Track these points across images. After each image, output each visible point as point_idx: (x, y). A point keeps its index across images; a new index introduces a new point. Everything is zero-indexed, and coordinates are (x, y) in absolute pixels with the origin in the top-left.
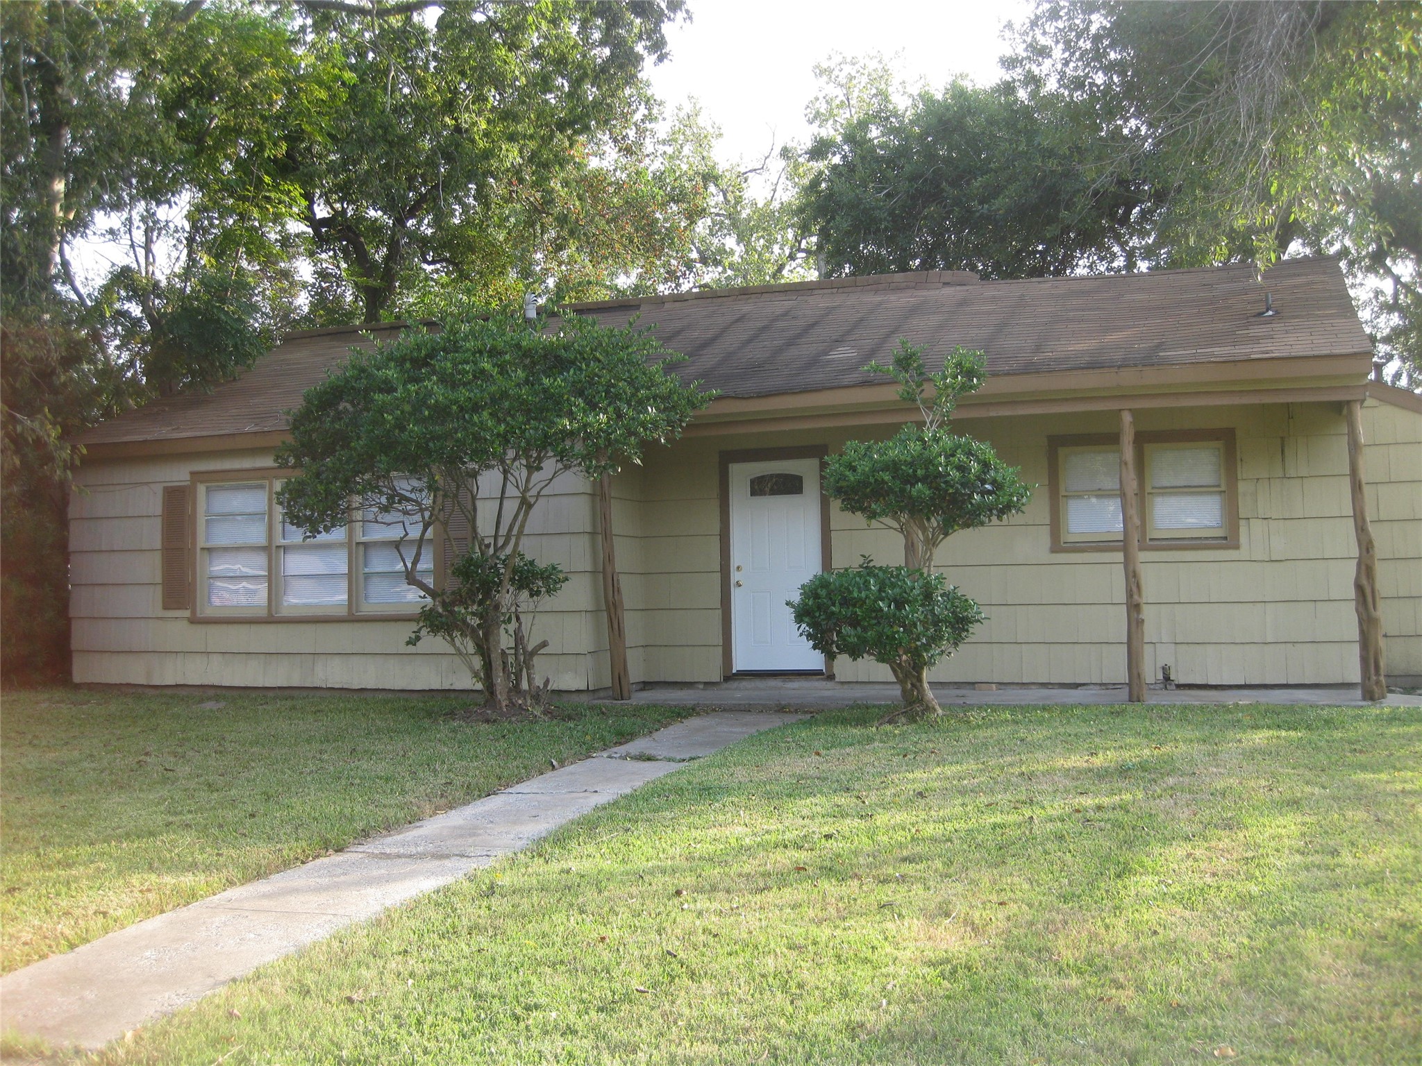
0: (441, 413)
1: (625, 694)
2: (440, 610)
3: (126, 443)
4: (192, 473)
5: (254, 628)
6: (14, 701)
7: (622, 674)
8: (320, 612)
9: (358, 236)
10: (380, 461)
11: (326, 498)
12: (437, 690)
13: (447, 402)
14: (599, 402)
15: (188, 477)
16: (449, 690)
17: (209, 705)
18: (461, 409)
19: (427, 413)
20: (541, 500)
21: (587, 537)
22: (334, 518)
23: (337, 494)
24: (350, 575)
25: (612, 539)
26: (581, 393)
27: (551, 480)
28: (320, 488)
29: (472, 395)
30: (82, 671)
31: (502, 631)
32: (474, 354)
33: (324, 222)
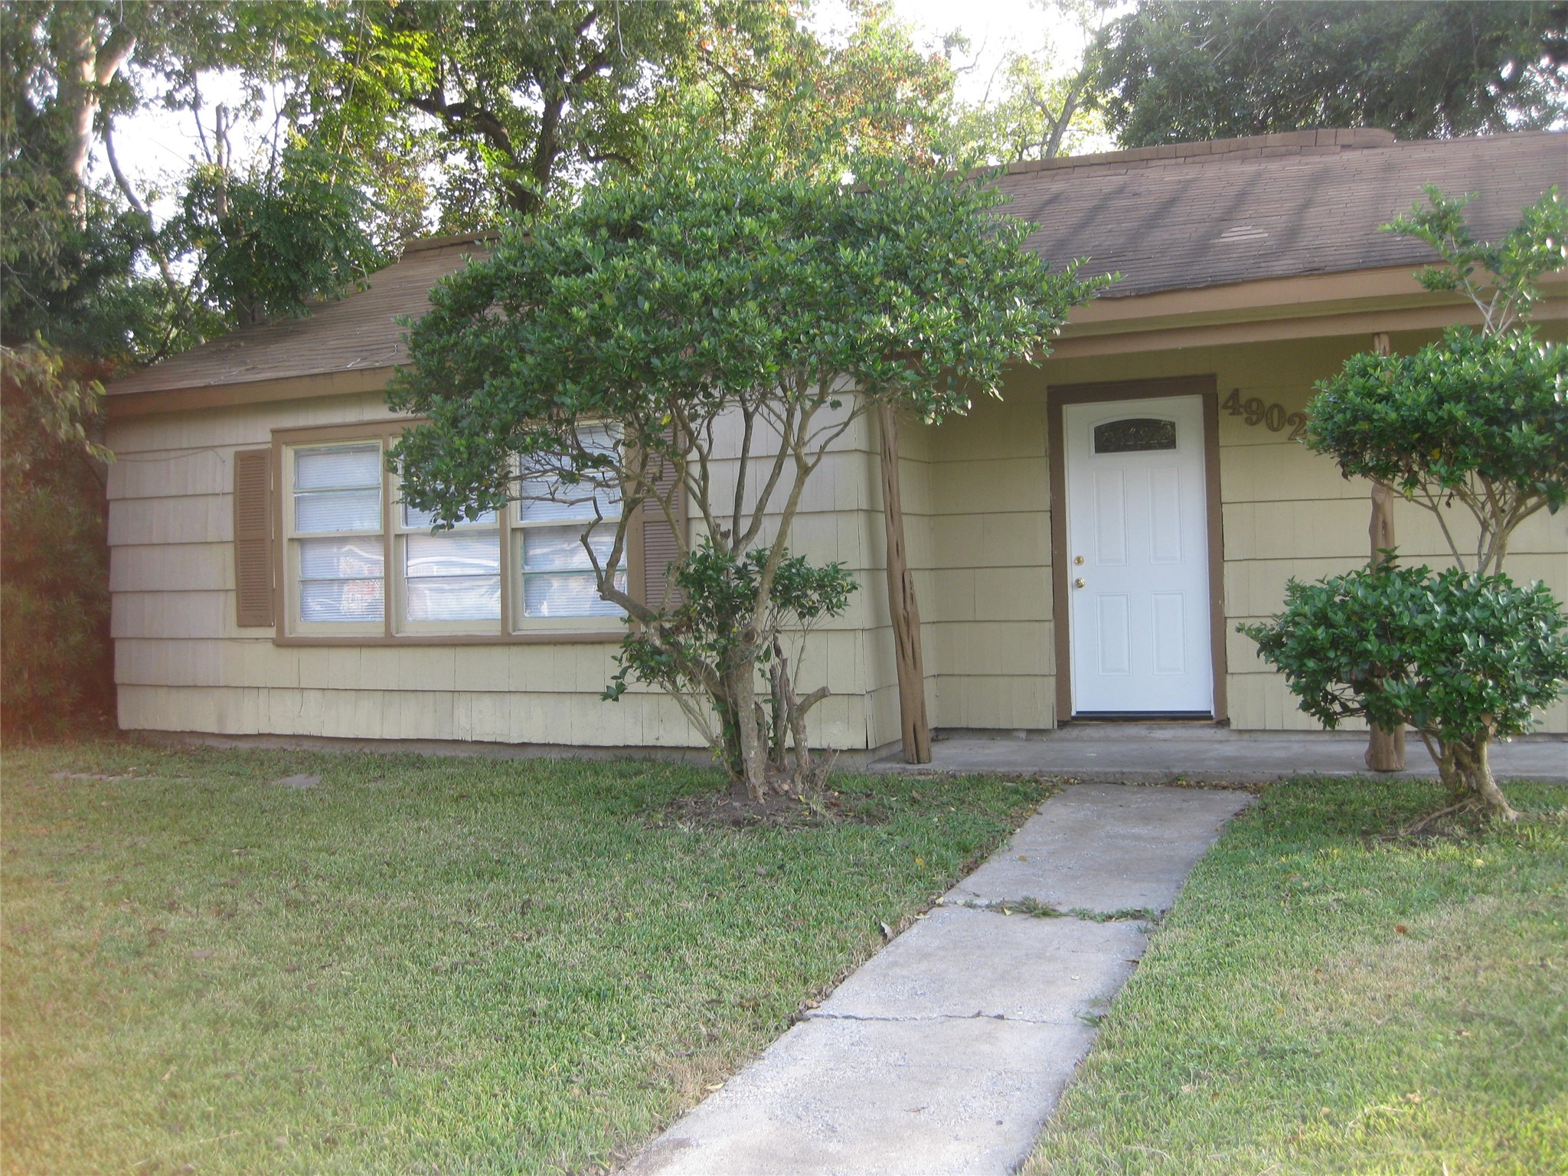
0: (673, 303)
1: (923, 755)
2: (658, 643)
3: (180, 390)
4: (274, 432)
5: (366, 653)
6: (21, 767)
7: (919, 724)
8: (460, 631)
9: (499, 125)
10: (565, 393)
11: (469, 459)
12: (636, 747)
13: (680, 287)
14: (933, 290)
15: (269, 437)
16: (654, 747)
17: (299, 781)
18: (707, 299)
19: (647, 306)
20: (825, 459)
21: (862, 516)
22: (483, 495)
23: (488, 453)
24: (503, 575)
25: (901, 521)
26: (902, 275)
27: (846, 424)
28: (459, 443)
29: (723, 275)
30: (132, 713)
31: (756, 674)
32: (717, 212)
33: (456, 109)
